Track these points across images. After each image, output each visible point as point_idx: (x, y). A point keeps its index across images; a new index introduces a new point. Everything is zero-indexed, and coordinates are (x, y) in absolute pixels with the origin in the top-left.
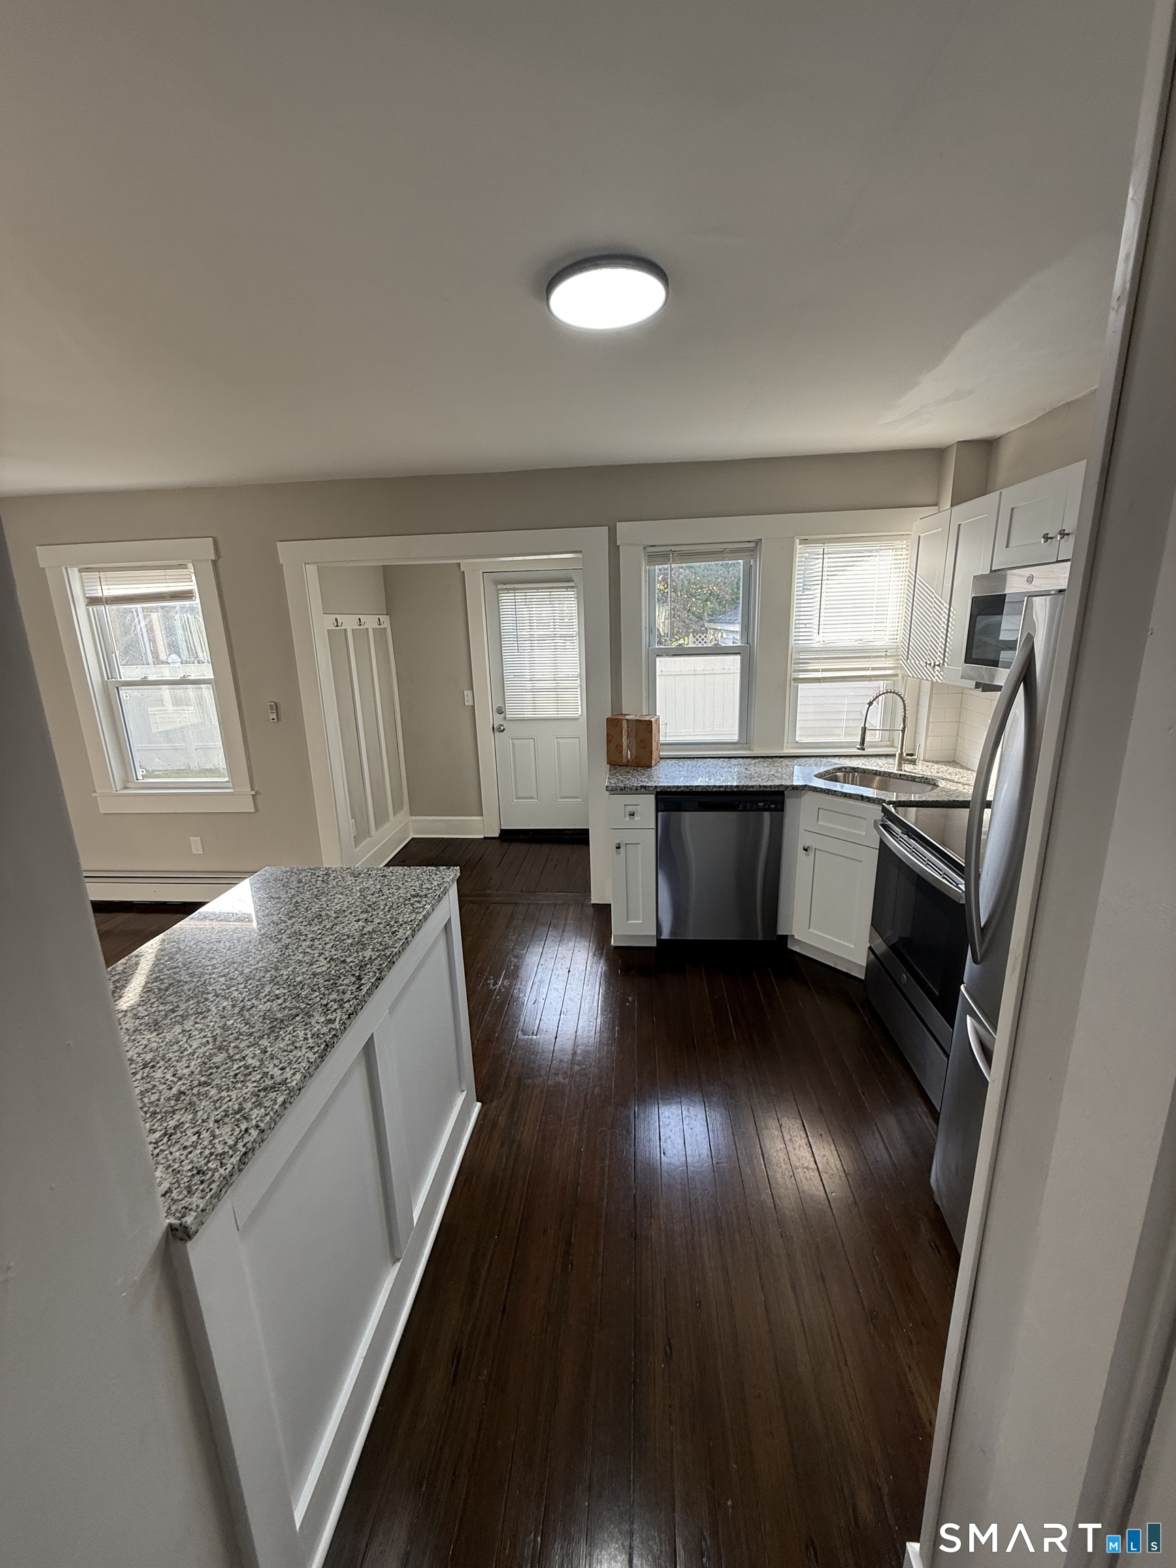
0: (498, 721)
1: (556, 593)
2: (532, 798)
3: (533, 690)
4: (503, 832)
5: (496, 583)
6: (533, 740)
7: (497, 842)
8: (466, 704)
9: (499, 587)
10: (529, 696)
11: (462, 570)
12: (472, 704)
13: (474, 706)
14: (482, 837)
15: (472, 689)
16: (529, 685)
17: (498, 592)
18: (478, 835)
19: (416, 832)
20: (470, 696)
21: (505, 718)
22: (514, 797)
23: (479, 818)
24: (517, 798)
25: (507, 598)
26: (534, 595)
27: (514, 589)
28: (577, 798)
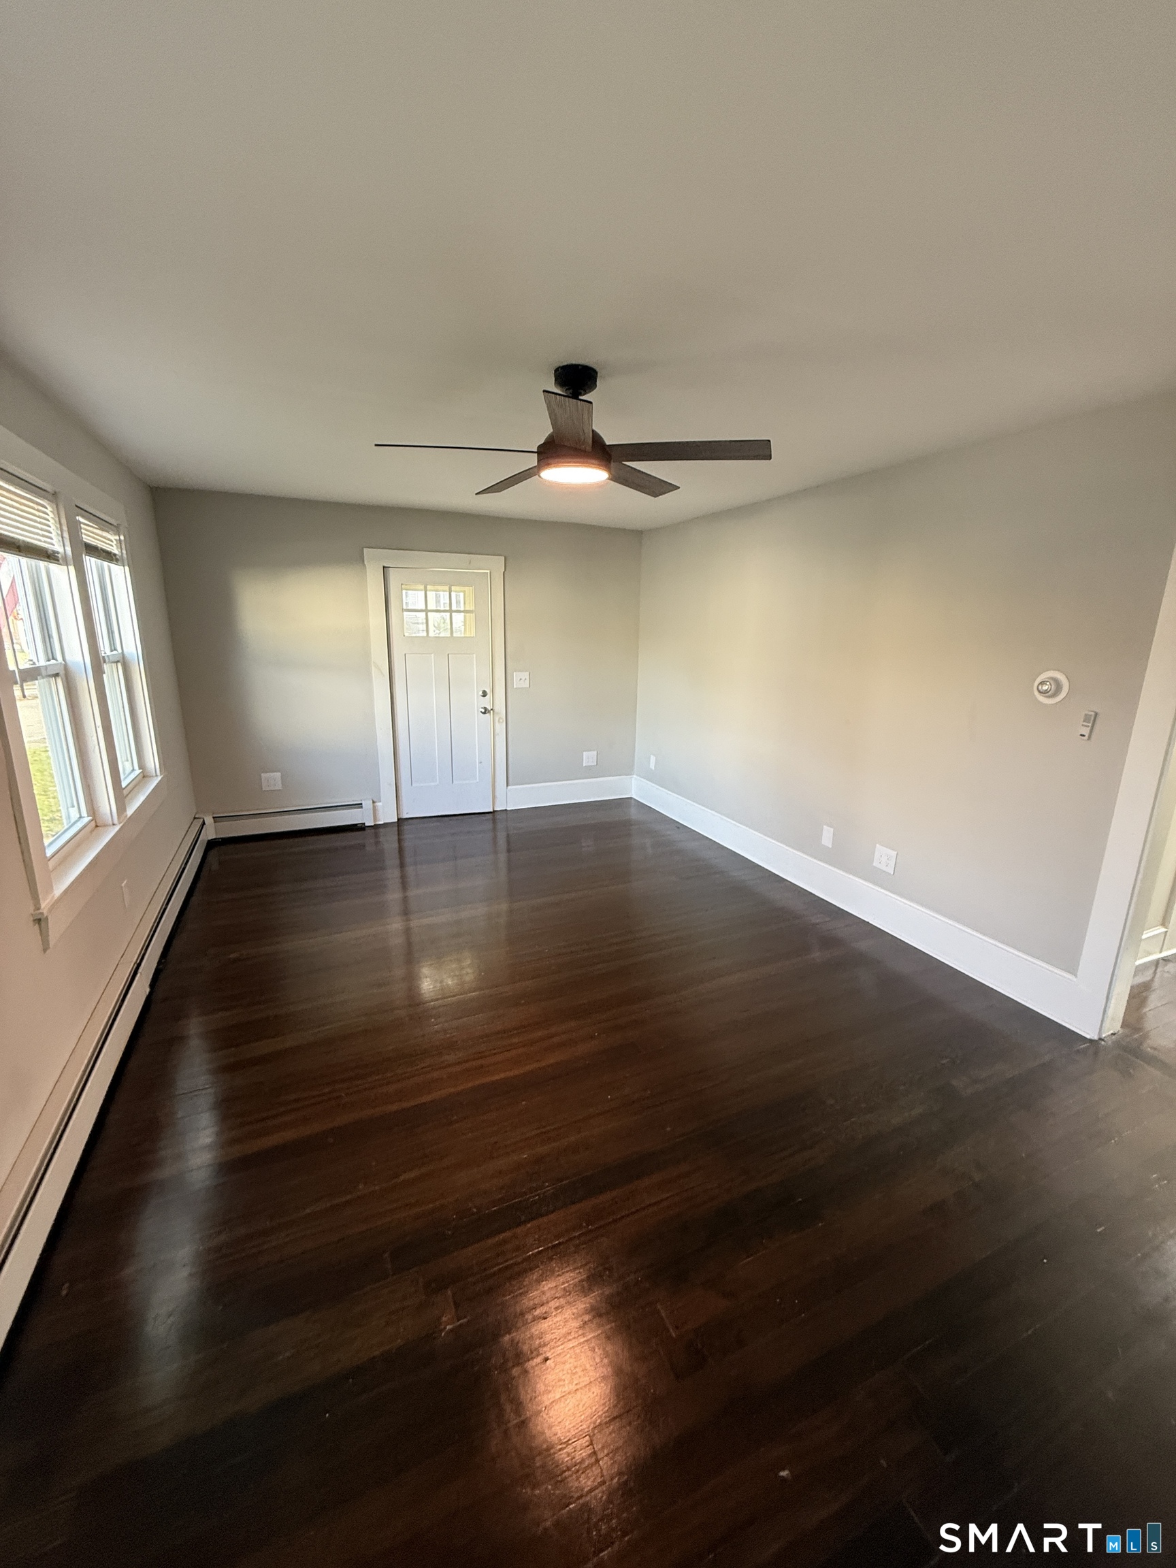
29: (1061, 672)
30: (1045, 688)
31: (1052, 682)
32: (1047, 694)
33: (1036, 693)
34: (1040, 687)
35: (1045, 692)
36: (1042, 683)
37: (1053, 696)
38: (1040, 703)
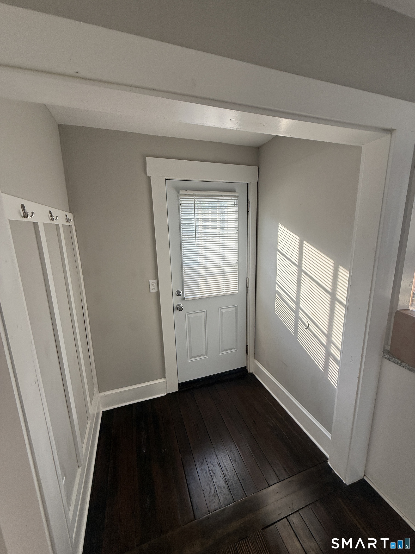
0: (177, 300)
1: (223, 200)
2: (202, 355)
3: (206, 275)
4: (181, 385)
5: (177, 189)
6: (204, 313)
7: (177, 395)
8: (151, 291)
9: (182, 192)
10: (202, 280)
11: (148, 175)
12: (157, 291)
14: (165, 394)
15: (157, 278)
16: (202, 271)
17: (178, 197)
18: (161, 393)
19: (104, 406)
20: (155, 284)
21: (183, 299)
22: (189, 358)
23: (162, 380)
24: (191, 358)
25: (185, 202)
26: (207, 202)
27: (194, 195)
28: (233, 349)
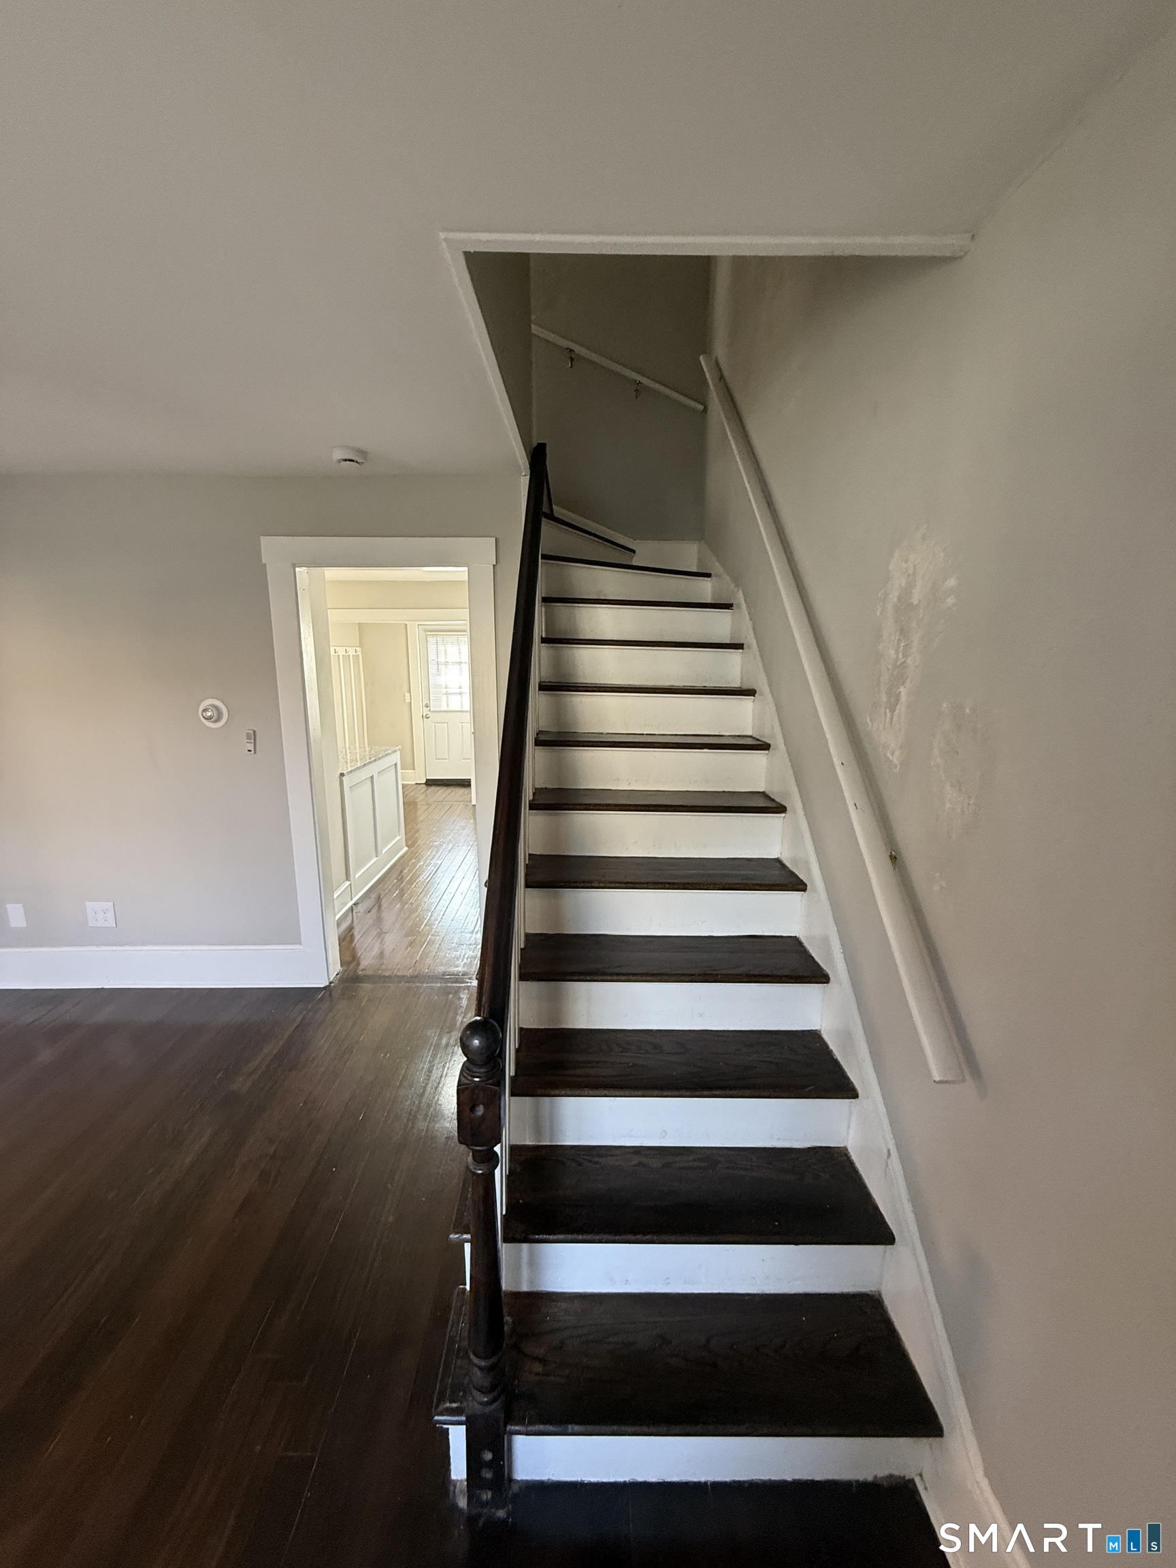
0: (426, 712)
2: (446, 759)
3: (445, 694)
4: (428, 780)
5: (426, 631)
6: (446, 725)
7: (424, 785)
8: (407, 701)
9: (427, 633)
10: (444, 697)
11: (405, 627)
13: (411, 702)
14: (414, 782)
15: (410, 692)
16: (444, 691)
17: (427, 637)
18: (412, 781)
20: (409, 696)
21: (430, 710)
22: (434, 757)
23: (413, 771)
24: (437, 759)
25: (432, 641)
29: (218, 699)
30: (209, 714)
31: (213, 709)
32: (213, 719)
33: (203, 719)
34: (204, 715)
35: (209, 719)
36: (204, 710)
37: (216, 721)
38: (208, 728)
